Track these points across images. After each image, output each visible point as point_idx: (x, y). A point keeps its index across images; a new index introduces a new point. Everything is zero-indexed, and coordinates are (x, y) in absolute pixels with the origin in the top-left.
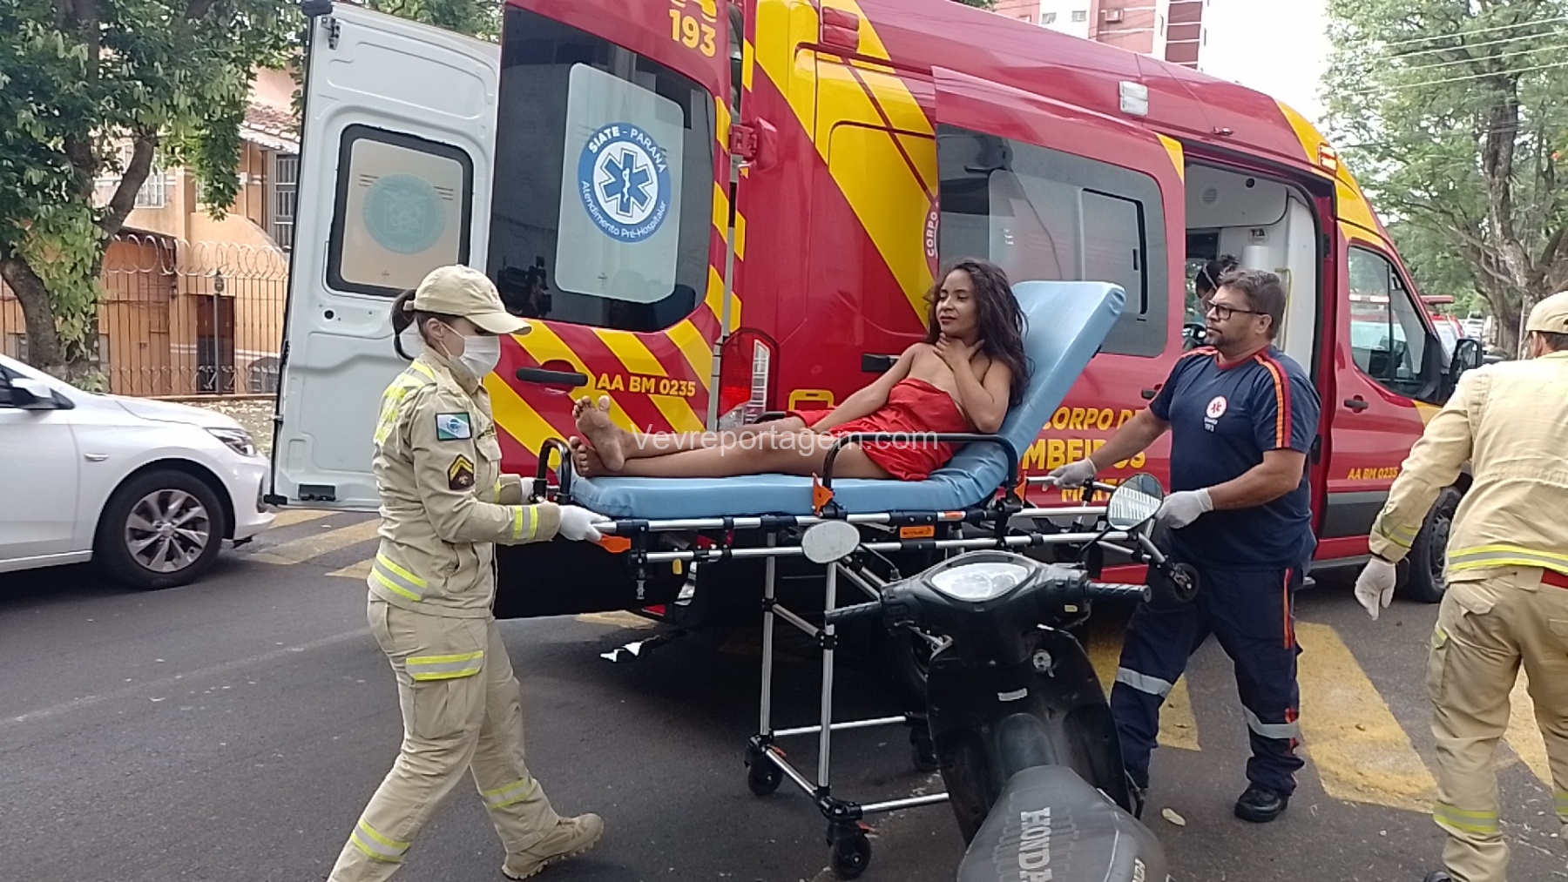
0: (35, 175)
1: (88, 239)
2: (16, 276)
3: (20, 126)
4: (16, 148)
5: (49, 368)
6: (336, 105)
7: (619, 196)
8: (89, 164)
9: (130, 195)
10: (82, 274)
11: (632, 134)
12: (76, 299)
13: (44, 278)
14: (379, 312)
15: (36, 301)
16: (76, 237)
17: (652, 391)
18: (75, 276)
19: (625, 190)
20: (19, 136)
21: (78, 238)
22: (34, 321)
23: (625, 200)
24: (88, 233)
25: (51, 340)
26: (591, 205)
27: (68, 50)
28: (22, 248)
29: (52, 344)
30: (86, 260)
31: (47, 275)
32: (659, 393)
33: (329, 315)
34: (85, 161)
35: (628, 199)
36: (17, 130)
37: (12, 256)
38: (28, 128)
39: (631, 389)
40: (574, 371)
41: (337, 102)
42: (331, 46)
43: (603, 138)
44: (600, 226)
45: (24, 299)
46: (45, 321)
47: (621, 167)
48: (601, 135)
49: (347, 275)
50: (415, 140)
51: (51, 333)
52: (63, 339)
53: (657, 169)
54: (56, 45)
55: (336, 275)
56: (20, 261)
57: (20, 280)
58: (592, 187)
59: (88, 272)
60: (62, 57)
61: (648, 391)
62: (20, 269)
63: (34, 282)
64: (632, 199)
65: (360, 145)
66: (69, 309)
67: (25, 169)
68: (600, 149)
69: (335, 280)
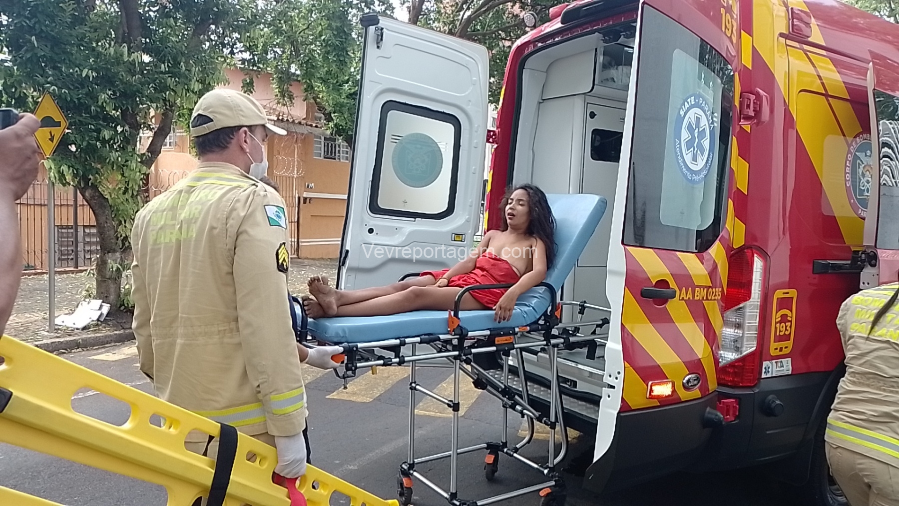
0: (107, 134)
1: (138, 174)
2: (92, 197)
3: (100, 103)
4: (95, 117)
5: (110, 254)
6: (380, 88)
7: (692, 149)
8: (136, 127)
9: (159, 145)
10: (131, 195)
11: (700, 102)
12: (127, 211)
13: (109, 198)
14: (401, 228)
15: (104, 213)
16: (131, 172)
17: (705, 298)
18: (127, 196)
19: (695, 145)
20: (99, 110)
21: (132, 173)
22: (102, 225)
23: (695, 152)
24: (138, 170)
25: (112, 237)
26: (679, 157)
27: (129, 55)
28: (96, 179)
29: (112, 239)
30: (134, 186)
31: (111, 196)
32: (708, 300)
33: (371, 231)
34: (134, 125)
35: (697, 151)
36: (99, 107)
37: (90, 184)
38: (104, 104)
39: (696, 298)
40: (668, 287)
41: (381, 86)
42: (378, 47)
43: (687, 106)
44: (682, 172)
45: (97, 212)
46: (109, 225)
47: (694, 127)
48: (686, 103)
49: (382, 203)
50: (426, 111)
51: (112, 232)
52: (119, 236)
53: (710, 127)
54: (123, 53)
55: (375, 204)
56: (95, 187)
57: (94, 200)
58: (680, 144)
59: (135, 193)
60: (126, 60)
61: (703, 299)
62: (95, 192)
63: (103, 201)
64: (699, 152)
65: (392, 114)
66: (123, 217)
67: (101, 131)
68: (685, 114)
69: (374, 208)
